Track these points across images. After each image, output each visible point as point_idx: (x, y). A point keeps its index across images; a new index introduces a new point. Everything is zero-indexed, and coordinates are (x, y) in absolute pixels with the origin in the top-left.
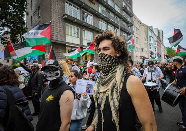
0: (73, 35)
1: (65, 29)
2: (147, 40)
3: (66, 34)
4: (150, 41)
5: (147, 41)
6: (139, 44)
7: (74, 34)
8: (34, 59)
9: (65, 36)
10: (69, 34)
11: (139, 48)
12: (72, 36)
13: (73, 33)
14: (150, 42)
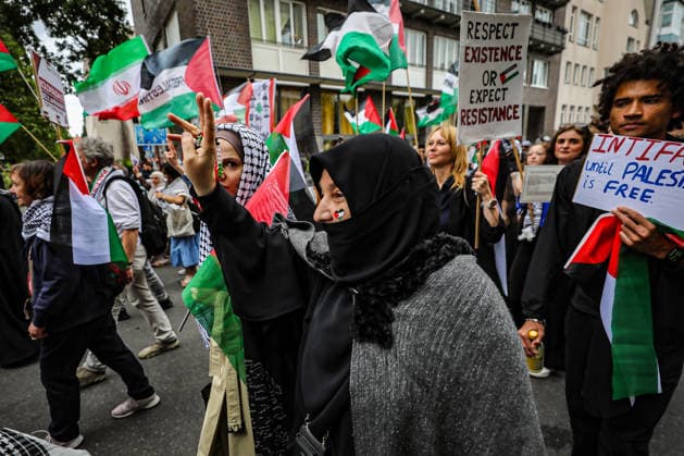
0: (279, 39)
1: (247, 17)
2: (649, 22)
3: (252, 35)
4: (667, 24)
5: (646, 27)
6: (595, 49)
7: (283, 33)
8: (155, 139)
9: (250, 48)
10: (264, 38)
11: (592, 69)
12: (274, 42)
13: (279, 29)
14: (665, 31)
